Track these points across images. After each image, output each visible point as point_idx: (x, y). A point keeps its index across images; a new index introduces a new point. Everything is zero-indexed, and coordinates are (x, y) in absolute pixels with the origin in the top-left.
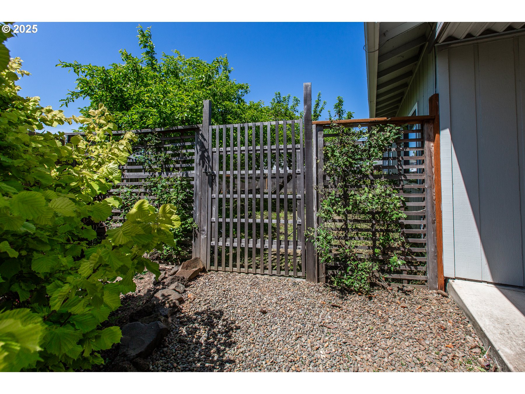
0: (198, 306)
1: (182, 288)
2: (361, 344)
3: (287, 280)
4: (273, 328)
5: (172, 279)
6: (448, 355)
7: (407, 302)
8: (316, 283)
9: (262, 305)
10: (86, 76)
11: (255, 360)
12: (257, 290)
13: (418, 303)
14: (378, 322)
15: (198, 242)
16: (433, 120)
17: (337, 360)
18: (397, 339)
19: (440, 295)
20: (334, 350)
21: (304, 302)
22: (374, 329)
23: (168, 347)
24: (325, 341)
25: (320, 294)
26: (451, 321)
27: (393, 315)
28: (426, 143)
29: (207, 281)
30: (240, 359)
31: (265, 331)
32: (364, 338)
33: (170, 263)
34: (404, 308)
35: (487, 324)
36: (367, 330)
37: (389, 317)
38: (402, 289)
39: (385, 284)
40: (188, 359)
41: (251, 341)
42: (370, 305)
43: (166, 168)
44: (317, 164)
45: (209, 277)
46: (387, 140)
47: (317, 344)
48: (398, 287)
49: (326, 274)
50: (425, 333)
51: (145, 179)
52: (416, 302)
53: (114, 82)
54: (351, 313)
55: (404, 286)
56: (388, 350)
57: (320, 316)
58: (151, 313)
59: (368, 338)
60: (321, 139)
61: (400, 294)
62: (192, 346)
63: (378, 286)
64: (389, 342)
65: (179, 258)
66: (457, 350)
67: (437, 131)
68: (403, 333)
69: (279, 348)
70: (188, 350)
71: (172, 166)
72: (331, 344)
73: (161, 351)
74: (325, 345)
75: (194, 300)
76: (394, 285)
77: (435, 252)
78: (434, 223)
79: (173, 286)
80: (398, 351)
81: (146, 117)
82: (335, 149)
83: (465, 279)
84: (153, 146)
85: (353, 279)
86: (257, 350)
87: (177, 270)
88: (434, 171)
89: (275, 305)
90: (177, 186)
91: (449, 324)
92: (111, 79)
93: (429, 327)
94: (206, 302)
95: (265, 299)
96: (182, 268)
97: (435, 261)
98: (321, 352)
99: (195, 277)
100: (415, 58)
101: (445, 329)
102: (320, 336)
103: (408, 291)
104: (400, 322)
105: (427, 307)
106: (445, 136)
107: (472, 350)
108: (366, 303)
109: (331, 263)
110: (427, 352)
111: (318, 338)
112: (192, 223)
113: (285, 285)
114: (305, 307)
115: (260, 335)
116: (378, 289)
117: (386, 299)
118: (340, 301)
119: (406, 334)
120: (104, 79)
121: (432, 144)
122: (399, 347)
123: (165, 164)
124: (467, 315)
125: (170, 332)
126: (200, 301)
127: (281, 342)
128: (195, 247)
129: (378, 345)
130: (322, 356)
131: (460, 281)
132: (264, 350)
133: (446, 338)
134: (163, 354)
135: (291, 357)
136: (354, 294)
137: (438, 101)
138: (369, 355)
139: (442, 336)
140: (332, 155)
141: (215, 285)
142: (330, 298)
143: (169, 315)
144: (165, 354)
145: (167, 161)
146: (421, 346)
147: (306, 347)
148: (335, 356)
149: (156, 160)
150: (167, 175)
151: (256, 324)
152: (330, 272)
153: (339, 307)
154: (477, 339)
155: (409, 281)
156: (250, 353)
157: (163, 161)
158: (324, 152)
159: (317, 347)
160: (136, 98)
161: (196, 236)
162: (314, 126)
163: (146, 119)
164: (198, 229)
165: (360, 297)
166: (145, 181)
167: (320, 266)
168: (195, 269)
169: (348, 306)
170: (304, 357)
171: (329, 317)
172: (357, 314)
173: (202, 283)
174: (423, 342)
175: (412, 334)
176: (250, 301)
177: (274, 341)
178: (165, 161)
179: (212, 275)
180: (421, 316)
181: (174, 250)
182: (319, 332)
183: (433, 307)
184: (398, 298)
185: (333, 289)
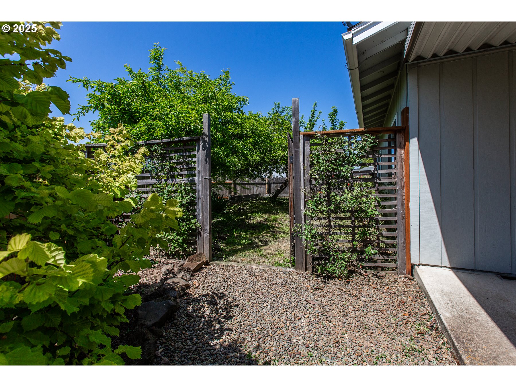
0: (202, 290)
1: (188, 277)
2: (335, 315)
3: (279, 270)
4: (264, 305)
5: (180, 270)
6: (403, 321)
7: (378, 284)
8: (304, 272)
9: (256, 289)
10: (95, 91)
11: (249, 327)
12: (253, 278)
13: (387, 285)
14: (351, 299)
15: (202, 239)
16: (404, 130)
17: (314, 326)
18: (364, 311)
19: (407, 279)
20: (312, 320)
21: (292, 286)
22: (347, 304)
23: (177, 319)
24: (306, 313)
25: (306, 280)
26: (411, 297)
27: (365, 294)
28: (398, 150)
29: (210, 271)
30: (236, 327)
31: (258, 307)
32: (338, 311)
33: (177, 258)
34: (375, 288)
35: (437, 297)
36: (342, 305)
37: (361, 296)
38: (376, 275)
39: (362, 271)
40: (194, 328)
41: (246, 315)
42: (347, 287)
43: (171, 175)
44: (304, 170)
45: (212, 268)
46: (363, 148)
47: (300, 316)
48: (373, 274)
49: (313, 264)
50: (388, 306)
51: (152, 185)
52: (386, 284)
53: (122, 97)
54: (331, 294)
55: (378, 272)
56: (356, 318)
57: (304, 296)
58: (162, 295)
59: (342, 311)
60: (307, 148)
61: (374, 279)
62: (197, 319)
63: (357, 273)
64: (358, 313)
65: (185, 254)
66: (411, 317)
67: (407, 140)
68: (371, 306)
69: (268, 319)
70: (194, 322)
71: (176, 173)
72: (311, 316)
73: (172, 322)
74: (306, 316)
75: (198, 286)
76: (370, 272)
77: (404, 244)
78: (404, 219)
79: (180, 275)
80: (364, 319)
81: (153, 129)
82: (319, 156)
83: (428, 265)
84: (158, 155)
85: (335, 267)
86: (250, 321)
87: (183, 263)
88: (404, 175)
89: (267, 289)
90: (181, 191)
91: (409, 299)
92: (119, 94)
93: (393, 302)
94: (209, 288)
95: (259, 284)
96: (188, 261)
97: (404, 251)
98: (302, 321)
99: (199, 268)
100: (394, 73)
101: (405, 303)
102: (303, 310)
103: (381, 276)
104: (369, 299)
105: (394, 288)
106: (414, 144)
107: (422, 317)
108: (344, 286)
109: (317, 255)
110: (387, 319)
111: (301, 312)
112: (195, 223)
113: (277, 274)
114: (293, 289)
115: (253, 310)
116: (356, 276)
117: (361, 282)
118: (322, 285)
119: (373, 307)
120: (113, 94)
121: (403, 151)
122: (365, 316)
123: (170, 172)
124: (424, 292)
125: (179, 309)
126: (203, 287)
127: (270, 315)
128: (199, 244)
129: (349, 315)
130: (302, 324)
131: (424, 267)
132: (256, 320)
133: (405, 309)
134: (173, 325)
135: (277, 325)
136: (335, 279)
137: (408, 113)
138: (340, 323)
139: (401, 308)
140: (317, 162)
141: (217, 275)
142: (314, 283)
143: (178, 297)
144: (175, 325)
145: (172, 169)
146: (383, 315)
147: (290, 318)
148: (313, 323)
149: (162, 168)
150: (173, 182)
151: (250, 303)
152: (316, 262)
153: (321, 289)
154: (429, 309)
155: (383, 269)
156: (244, 323)
157: (168, 169)
158: (310, 159)
159: (299, 317)
160: (143, 112)
161: (200, 234)
162: (301, 137)
163: (153, 130)
164: (201, 228)
165: (340, 282)
166: (153, 187)
167: (307, 257)
168: (199, 262)
169: (329, 289)
170: (288, 324)
171: (312, 297)
172: (335, 294)
173: (205, 273)
174: (385, 312)
175: (378, 307)
176: (246, 286)
177: (264, 314)
178: (170, 169)
179: (214, 267)
180: (387, 294)
181: (181, 246)
182: (302, 307)
183: (399, 288)
184: (372, 281)
185: (318, 276)
